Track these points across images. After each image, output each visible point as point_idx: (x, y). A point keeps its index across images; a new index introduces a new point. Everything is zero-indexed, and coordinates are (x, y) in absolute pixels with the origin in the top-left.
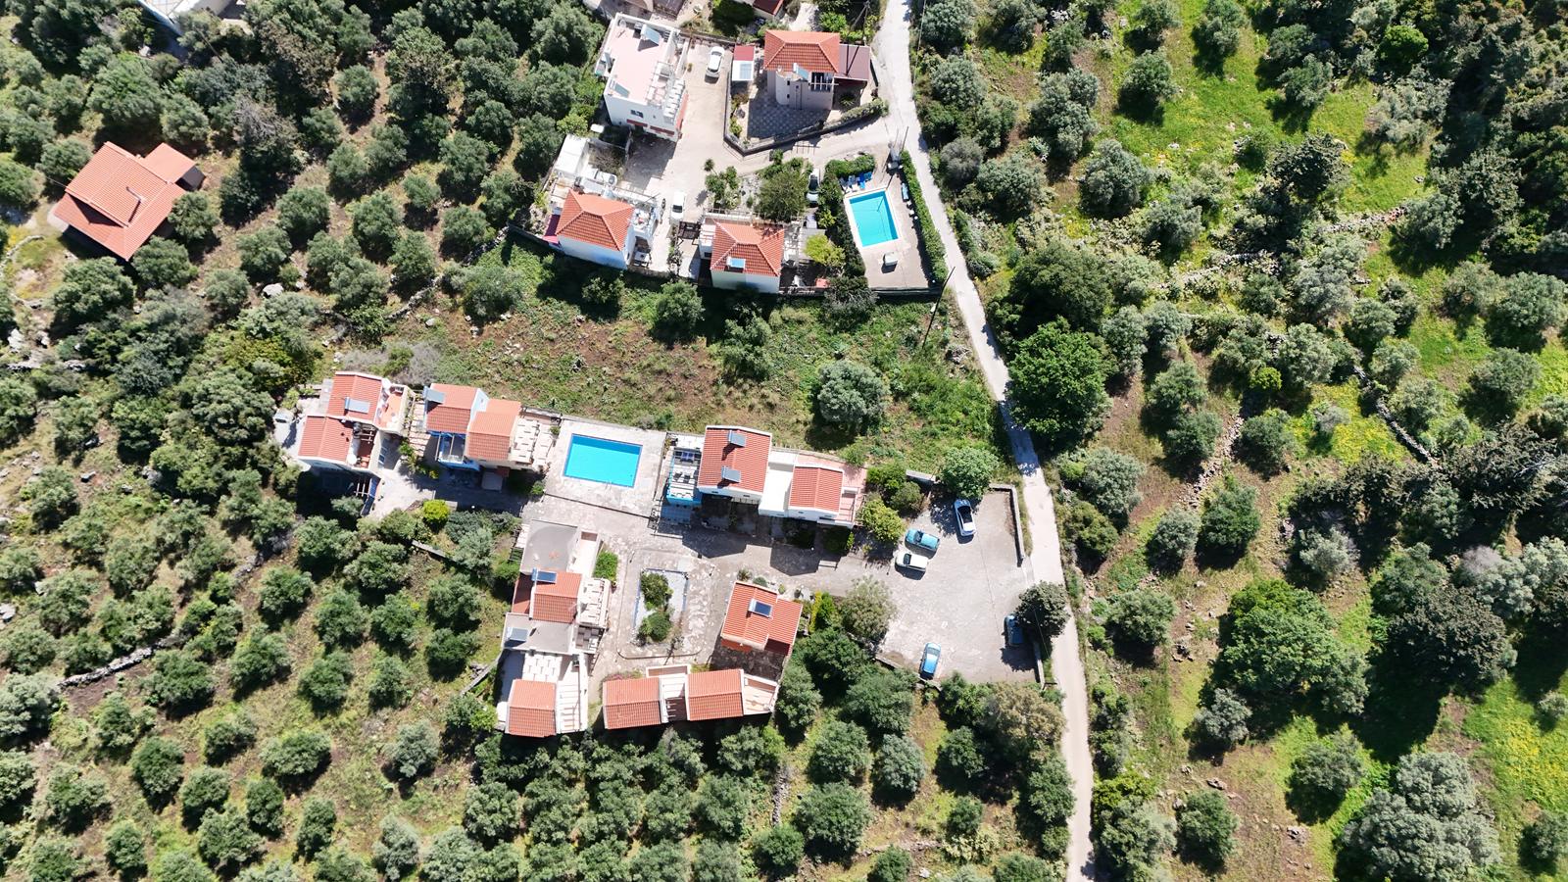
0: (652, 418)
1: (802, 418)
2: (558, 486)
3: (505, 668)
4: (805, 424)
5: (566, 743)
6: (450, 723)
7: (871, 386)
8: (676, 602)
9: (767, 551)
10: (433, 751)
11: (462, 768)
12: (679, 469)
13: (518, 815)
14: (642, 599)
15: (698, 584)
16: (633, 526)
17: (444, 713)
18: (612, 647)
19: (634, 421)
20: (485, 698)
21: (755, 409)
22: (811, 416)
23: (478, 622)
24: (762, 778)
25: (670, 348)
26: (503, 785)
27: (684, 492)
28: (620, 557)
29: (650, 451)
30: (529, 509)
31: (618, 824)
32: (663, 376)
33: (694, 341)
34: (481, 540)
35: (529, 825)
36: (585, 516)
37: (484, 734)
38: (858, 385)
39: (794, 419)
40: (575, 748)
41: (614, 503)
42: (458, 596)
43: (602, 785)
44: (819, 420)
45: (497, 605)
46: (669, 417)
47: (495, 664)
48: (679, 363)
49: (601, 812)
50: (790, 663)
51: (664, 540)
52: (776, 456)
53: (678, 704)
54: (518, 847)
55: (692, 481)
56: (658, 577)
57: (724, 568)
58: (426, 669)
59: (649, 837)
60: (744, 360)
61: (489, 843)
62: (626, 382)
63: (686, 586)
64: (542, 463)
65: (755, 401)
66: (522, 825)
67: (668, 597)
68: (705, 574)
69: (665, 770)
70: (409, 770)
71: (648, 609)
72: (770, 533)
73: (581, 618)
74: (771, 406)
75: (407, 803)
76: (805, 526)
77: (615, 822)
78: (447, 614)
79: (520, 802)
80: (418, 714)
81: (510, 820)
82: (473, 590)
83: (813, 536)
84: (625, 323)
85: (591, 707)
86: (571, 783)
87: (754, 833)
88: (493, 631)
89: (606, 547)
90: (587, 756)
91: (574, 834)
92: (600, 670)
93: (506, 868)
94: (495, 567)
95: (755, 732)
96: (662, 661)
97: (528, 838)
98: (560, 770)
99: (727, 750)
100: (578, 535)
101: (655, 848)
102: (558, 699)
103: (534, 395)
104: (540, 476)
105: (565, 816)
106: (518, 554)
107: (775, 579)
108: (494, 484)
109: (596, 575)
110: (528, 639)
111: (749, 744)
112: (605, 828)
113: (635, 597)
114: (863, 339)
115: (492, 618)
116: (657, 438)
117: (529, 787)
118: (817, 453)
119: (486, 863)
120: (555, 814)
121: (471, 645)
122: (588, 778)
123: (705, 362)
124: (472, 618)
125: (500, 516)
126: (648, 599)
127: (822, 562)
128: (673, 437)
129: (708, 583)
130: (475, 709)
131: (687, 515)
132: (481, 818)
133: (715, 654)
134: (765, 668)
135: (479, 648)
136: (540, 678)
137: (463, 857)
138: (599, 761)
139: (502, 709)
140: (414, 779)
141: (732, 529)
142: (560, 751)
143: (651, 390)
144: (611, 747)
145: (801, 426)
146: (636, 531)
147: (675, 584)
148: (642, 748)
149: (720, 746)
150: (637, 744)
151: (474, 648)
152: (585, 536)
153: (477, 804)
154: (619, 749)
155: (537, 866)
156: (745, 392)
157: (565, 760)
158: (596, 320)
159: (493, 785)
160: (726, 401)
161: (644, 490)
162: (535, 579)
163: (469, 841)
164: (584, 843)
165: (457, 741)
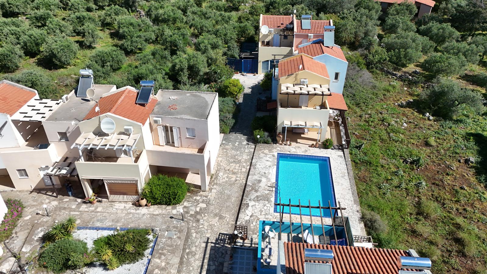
2: (266, 151)
30: (239, 137)
32: (456, 246)
36: (234, 173)
51: (199, 255)
62: (420, 206)
89: (194, 193)
103: (360, 137)
110: (79, 98)
113: (119, 225)
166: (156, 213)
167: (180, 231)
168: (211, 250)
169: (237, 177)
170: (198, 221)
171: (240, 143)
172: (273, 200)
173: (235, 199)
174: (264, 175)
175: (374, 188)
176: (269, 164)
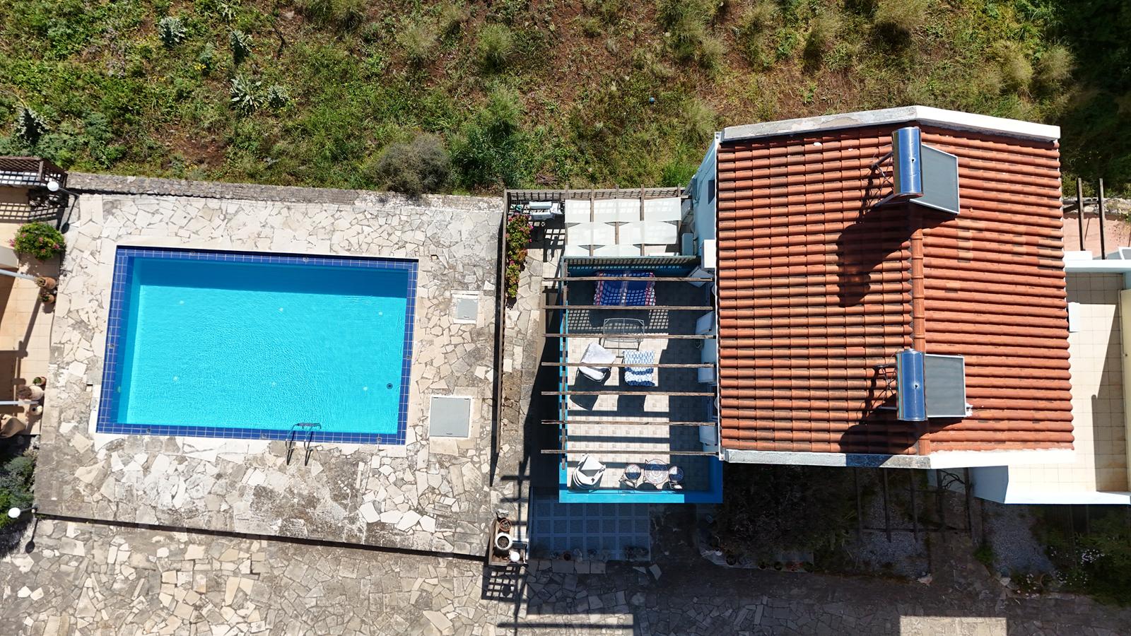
12: (587, 351)
55: (658, 401)
116: (466, 223)
128: (542, 208)
143: (419, 35)
146: (440, 621)
168: (539, 613)
169: (236, 573)
171: (19, 580)
172: (348, 448)
173: (346, 570)
174: (229, 477)
175: (248, 126)
176: (164, 463)
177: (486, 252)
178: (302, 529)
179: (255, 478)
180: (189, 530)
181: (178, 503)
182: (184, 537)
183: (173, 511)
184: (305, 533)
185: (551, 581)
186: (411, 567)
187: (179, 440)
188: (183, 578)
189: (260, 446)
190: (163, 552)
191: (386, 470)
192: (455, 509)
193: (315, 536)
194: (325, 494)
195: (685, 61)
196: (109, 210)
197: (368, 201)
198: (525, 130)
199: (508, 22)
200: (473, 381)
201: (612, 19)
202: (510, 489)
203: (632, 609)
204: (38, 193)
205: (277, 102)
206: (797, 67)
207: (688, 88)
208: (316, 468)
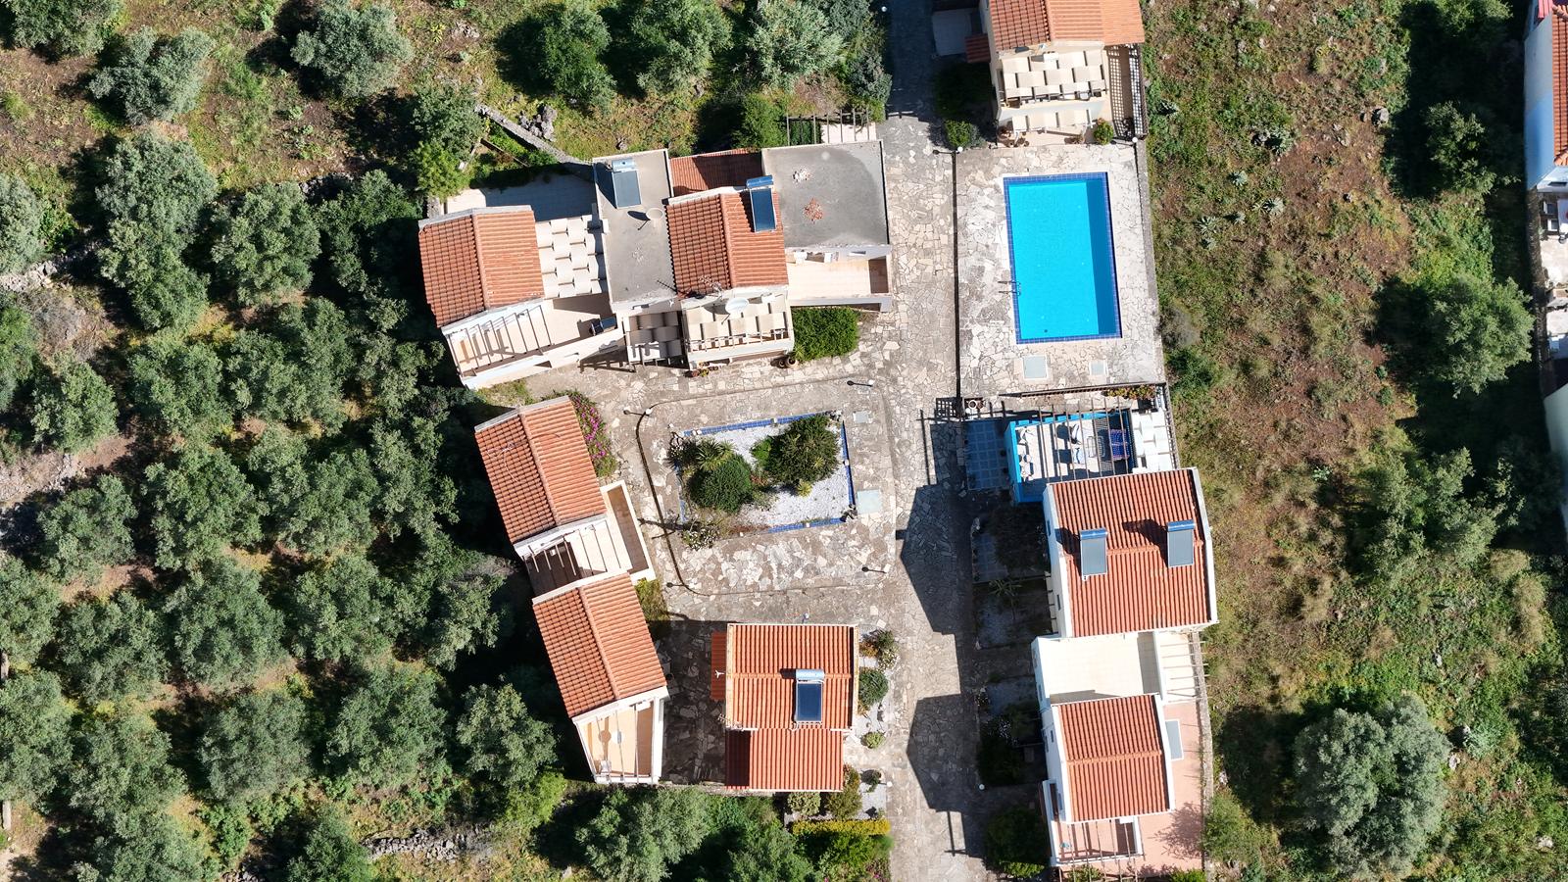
0: (1191, 339)
1: (1287, 687)
2: (979, 176)
3: (559, 181)
4: (1273, 699)
5: (430, 354)
6: (414, 101)
7: (1399, 828)
8: (785, 507)
9: (951, 686)
10: (353, 86)
11: (332, 155)
12: (1085, 431)
13: (265, 299)
14: (773, 432)
15: (838, 547)
16: (931, 367)
17: (436, 84)
18: (655, 398)
19: (1176, 302)
20: (485, 159)
21: (1278, 573)
22: (1294, 707)
23: (640, 94)
24: (456, 795)
25: (1370, 338)
26: (316, 250)
27: (1034, 456)
28: (855, 358)
29: (1113, 358)
30: (912, 129)
31: (291, 511)
32: (1300, 341)
33: (1402, 390)
34: (813, 47)
35: (250, 328)
36: (928, 253)
37: (408, 179)
38: (1393, 796)
39: (1278, 669)
40: (422, 378)
41: (975, 309)
42: (682, 36)
43: (361, 454)
44: (1290, 726)
45: (685, 121)
46: (1205, 377)
47: (560, 157)
48: (1341, 369)
49: (308, 467)
50: (713, 797)
51: (917, 445)
52: (1175, 649)
53: (562, 567)
54: (205, 317)
55: (1064, 469)
56: (830, 453)
57: (888, 596)
58: (515, 18)
59: (281, 584)
60: (1385, 516)
61: (197, 257)
62: (1262, 260)
63: (828, 522)
64: (1019, 126)
65: (1298, 566)
66: (248, 314)
67: (792, 488)
68: (863, 557)
69: (421, 579)
70: (306, 51)
71: (755, 451)
72: (995, 680)
73: (696, 312)
74: (1293, 607)
75: (240, 68)
76: (1030, 756)
77: (294, 502)
78: (638, 26)
79: (291, 296)
80: (422, 32)
81: (250, 284)
82: (705, 62)
83: (1010, 781)
84: (1400, 219)
85: (518, 387)
86: (351, 388)
87: (341, 805)
88: (629, 130)
89: (870, 320)
90: (414, 407)
91: (254, 425)
92: (596, 385)
93: (157, 306)
94: (767, 94)
95: (545, 753)
96: (650, 513)
97: (225, 332)
98: (371, 358)
99: (492, 702)
100: (876, 250)
101: (262, 602)
102: (511, 310)
103: (1174, 65)
104: (992, 131)
105: (282, 394)
106: (804, 132)
107: (895, 716)
108: (947, 35)
109: (799, 313)
110: (622, 211)
111: (515, 749)
112: (277, 486)
113: (773, 414)
114: (1516, 786)
115: (655, 120)
116: (1147, 363)
117: (325, 305)
118: (1209, 744)
119: (156, 261)
120: (281, 373)
121: (586, 95)
122: (369, 421)
123: (1359, 427)
124: (642, 80)
125: (879, 73)
126: (776, 444)
127: (956, 818)
128: (1160, 400)
129: (845, 569)
130: (454, 145)
131: (986, 481)
132: (242, 224)
133: (692, 626)
134: (691, 744)
135: (587, 113)
136: (546, 261)
137: (160, 212)
138: (408, 432)
139: (471, 200)
140: (289, 64)
141: (981, 591)
142: (410, 347)
143: (1259, 322)
144: (443, 452)
145: (1265, 690)
146: (922, 376)
147: (822, 497)
148: (454, 518)
149: (498, 685)
150: (459, 504)
151: (582, 103)
152: (878, 267)
153: (266, 206)
154: (441, 469)
155: (174, 367)
156: (1312, 537)
157: (395, 363)
158: (1387, 151)
159: (311, 230)
160: (1279, 499)
161: (1019, 369)
162: (754, 186)
163: (194, 213)
164: (238, 450)
165: (387, 126)
166: (820, 376)
167: (875, 409)
168: (932, 431)
169: (935, 262)
170: (894, 381)
171: (919, 149)
172: (1011, 314)
173: (945, 322)
174: (987, 251)
175: (1189, 229)
176: (991, 215)
177: (1132, 376)
178: (964, 295)
179: (988, 265)
180: (956, 234)
181: (971, 227)
182: (952, 232)
183: (966, 225)
184: (962, 297)
185: (951, 436)
186: (949, 357)
187: (1005, 222)
188: (929, 235)
189: (1006, 265)
190: (942, 222)
191: (1001, 336)
192: (985, 377)
193: (961, 302)
194: (984, 305)
195: (1266, 484)
196: (1127, 164)
197: (1153, 305)
198: (1210, 393)
199: (1275, 375)
200: (1057, 378)
201: (1287, 436)
202: (997, 406)
203: (939, 483)
204: (1130, 123)
205: (1205, 244)
206: (1272, 553)
207: (1250, 489)
208: (998, 297)
